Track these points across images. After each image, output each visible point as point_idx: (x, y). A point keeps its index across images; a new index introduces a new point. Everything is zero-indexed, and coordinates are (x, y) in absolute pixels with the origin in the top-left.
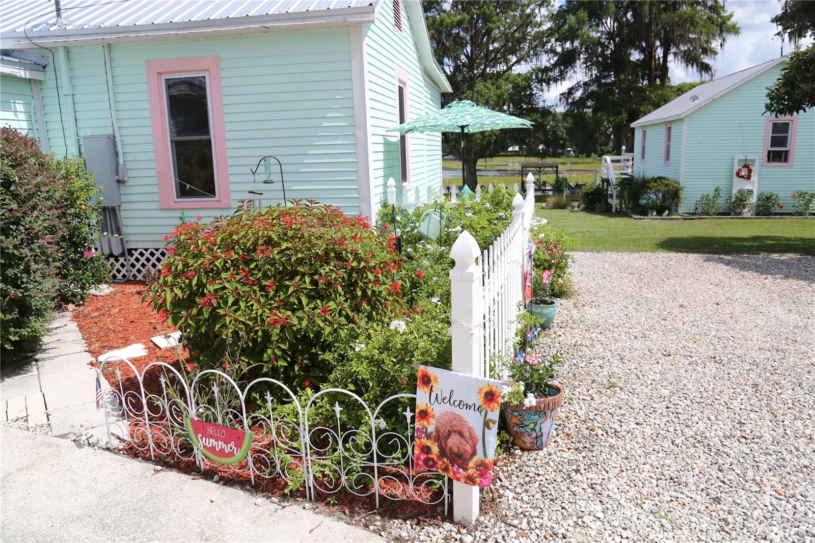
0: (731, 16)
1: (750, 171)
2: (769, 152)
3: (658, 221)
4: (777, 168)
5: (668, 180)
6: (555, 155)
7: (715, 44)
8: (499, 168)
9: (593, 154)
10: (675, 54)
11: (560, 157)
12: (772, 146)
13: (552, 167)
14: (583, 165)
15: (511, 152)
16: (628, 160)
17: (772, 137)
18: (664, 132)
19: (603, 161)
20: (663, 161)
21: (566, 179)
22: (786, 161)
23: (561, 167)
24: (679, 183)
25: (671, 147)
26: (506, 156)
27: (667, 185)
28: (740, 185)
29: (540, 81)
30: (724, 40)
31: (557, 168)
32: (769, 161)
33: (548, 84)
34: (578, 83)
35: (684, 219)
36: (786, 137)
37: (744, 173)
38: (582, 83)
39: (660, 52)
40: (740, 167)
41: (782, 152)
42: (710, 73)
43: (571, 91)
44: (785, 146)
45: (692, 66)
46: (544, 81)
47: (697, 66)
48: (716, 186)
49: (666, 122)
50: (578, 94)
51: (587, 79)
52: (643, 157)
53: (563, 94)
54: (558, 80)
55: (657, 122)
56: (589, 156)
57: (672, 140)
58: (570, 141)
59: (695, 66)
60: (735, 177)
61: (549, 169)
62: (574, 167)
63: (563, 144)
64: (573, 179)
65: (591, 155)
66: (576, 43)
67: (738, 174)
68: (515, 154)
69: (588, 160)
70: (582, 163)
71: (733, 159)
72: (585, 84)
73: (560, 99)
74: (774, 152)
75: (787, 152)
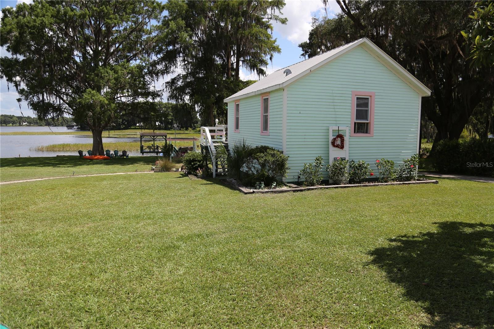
0: (275, 41)
1: (342, 141)
2: (355, 123)
3: (269, 194)
4: (361, 138)
5: (274, 150)
6: (166, 128)
7: (267, 58)
8: (129, 136)
9: (189, 128)
10: (243, 61)
11: (169, 130)
12: (357, 118)
13: (162, 136)
14: (184, 135)
15: (138, 126)
16: (222, 130)
17: (356, 110)
18: (260, 104)
19: (202, 131)
20: (260, 131)
21: (172, 146)
22: (367, 132)
23: (168, 136)
24: (282, 152)
25: (269, 117)
26: (135, 129)
27: (273, 155)
28: (335, 153)
29: (151, 73)
30: (272, 55)
31: (166, 136)
32: (355, 132)
33: (157, 75)
34: (179, 75)
35: (294, 191)
36: (367, 111)
37: (338, 142)
38: (181, 75)
39: (233, 59)
40: (334, 137)
41: (365, 123)
42: (265, 75)
43: (173, 81)
44: (367, 119)
45: (254, 70)
46: (154, 73)
47: (257, 71)
48: (317, 155)
49: (262, 94)
50: (180, 83)
51: (184, 73)
52: (237, 127)
53: (168, 83)
54: (164, 73)
55: (254, 94)
56: (187, 129)
57: (269, 111)
58: (175, 120)
59: (255, 70)
60: (331, 146)
61: (160, 137)
62: (178, 136)
63: (171, 122)
64: (177, 145)
65: (188, 129)
66: (177, 46)
67: (333, 143)
68: (141, 128)
69: (186, 132)
70: (183, 133)
71: (328, 130)
72: (184, 76)
73: (166, 87)
74: (358, 123)
75: (367, 123)
